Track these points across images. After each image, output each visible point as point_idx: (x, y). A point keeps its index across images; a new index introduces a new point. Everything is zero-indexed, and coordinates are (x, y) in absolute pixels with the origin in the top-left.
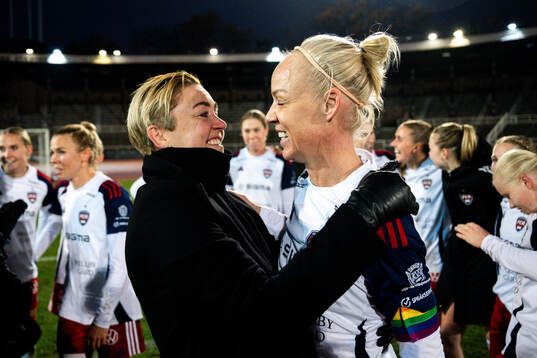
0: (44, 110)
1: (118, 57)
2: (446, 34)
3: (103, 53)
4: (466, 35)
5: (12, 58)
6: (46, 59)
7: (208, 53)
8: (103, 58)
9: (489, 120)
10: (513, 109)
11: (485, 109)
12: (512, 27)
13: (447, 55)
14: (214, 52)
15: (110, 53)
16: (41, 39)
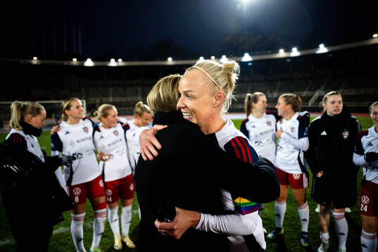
0: (83, 90)
1: (121, 62)
2: (288, 50)
3: (113, 60)
4: (299, 50)
5: (66, 63)
6: (83, 64)
7: (166, 60)
8: (113, 63)
9: (310, 93)
10: (322, 88)
11: (308, 88)
12: (322, 46)
13: (289, 60)
14: (170, 59)
15: (116, 61)
16: (80, 52)
